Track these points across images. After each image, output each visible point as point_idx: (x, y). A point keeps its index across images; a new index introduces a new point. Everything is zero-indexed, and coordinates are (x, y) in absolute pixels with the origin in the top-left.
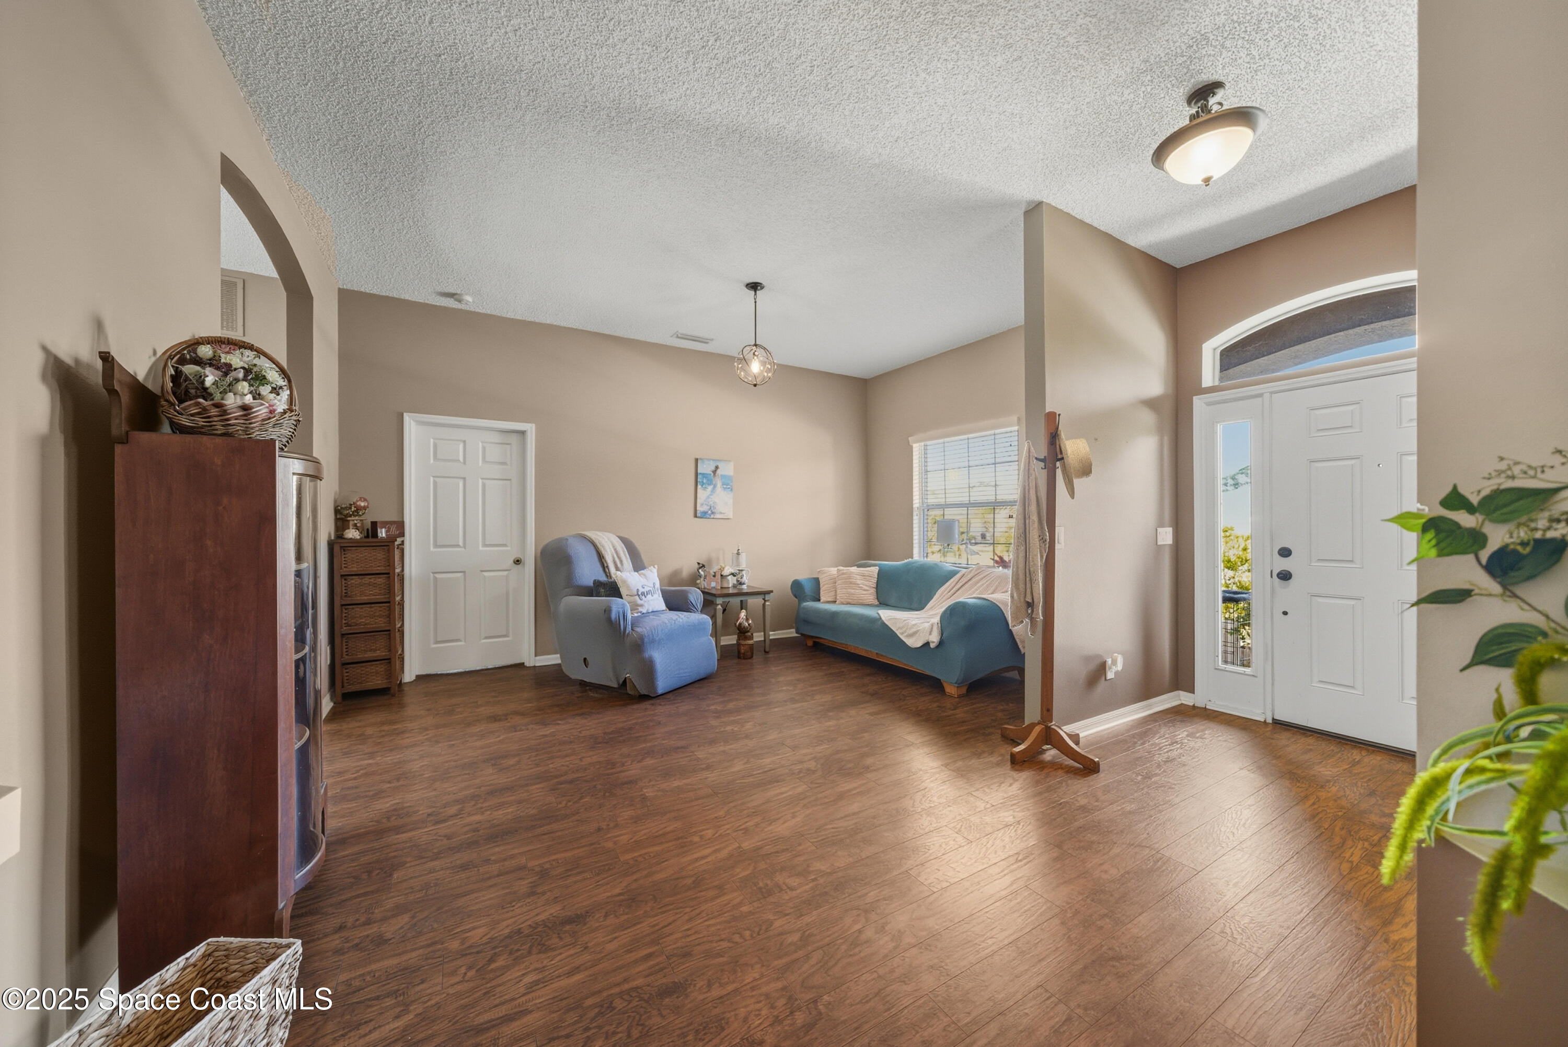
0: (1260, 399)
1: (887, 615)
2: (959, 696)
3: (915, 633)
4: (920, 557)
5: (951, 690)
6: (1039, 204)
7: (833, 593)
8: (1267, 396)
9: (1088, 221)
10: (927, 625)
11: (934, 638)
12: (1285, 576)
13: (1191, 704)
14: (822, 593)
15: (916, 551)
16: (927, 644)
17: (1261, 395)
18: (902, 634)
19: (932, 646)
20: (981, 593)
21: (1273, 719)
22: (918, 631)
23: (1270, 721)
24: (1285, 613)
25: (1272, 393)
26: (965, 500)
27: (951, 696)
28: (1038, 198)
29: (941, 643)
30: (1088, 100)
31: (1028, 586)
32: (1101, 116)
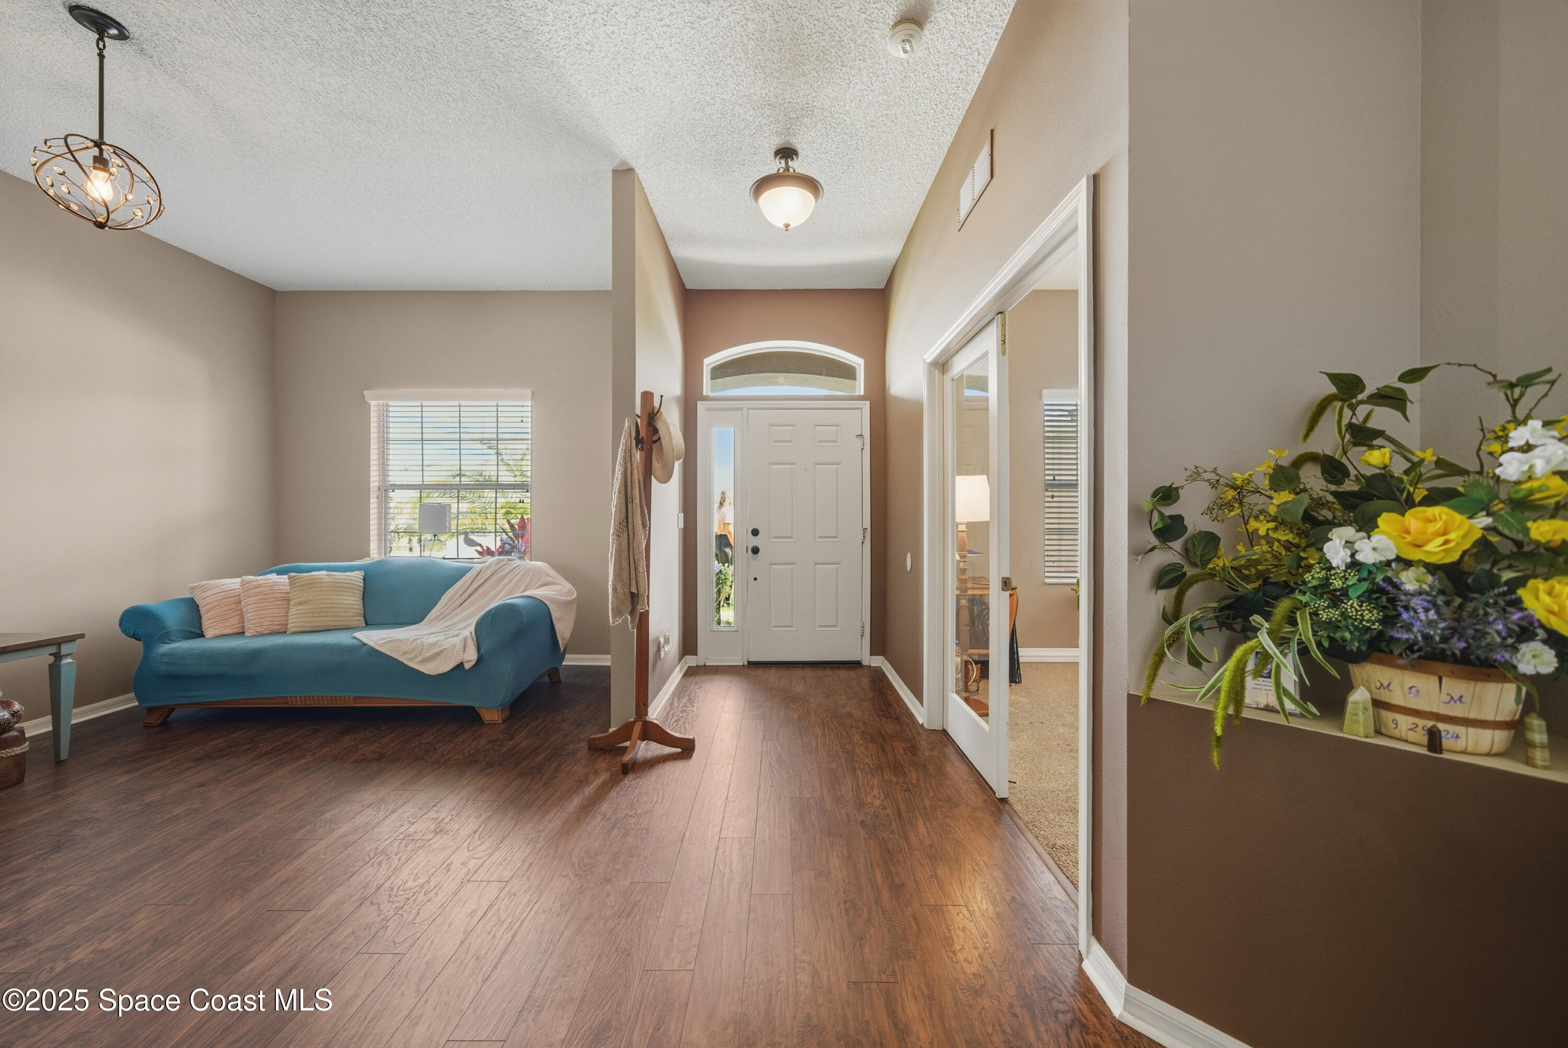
0: (740, 412)
1: (374, 638)
2: (504, 721)
3: (437, 655)
4: (379, 553)
5: (491, 716)
6: (631, 170)
7: (235, 620)
8: (745, 410)
9: (656, 211)
10: (456, 640)
11: (470, 656)
12: (755, 551)
13: (695, 665)
14: (205, 623)
15: (374, 546)
16: (461, 665)
17: (741, 409)
18: (412, 660)
19: (467, 666)
20: (525, 590)
21: (748, 662)
22: (442, 651)
23: (746, 663)
24: (755, 579)
25: (749, 409)
26: (417, 480)
27: (493, 724)
28: (633, 164)
29: (480, 660)
30: (725, 96)
31: (633, 575)
32: (724, 119)
